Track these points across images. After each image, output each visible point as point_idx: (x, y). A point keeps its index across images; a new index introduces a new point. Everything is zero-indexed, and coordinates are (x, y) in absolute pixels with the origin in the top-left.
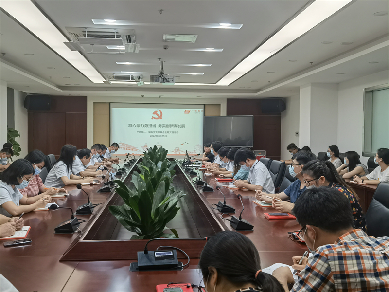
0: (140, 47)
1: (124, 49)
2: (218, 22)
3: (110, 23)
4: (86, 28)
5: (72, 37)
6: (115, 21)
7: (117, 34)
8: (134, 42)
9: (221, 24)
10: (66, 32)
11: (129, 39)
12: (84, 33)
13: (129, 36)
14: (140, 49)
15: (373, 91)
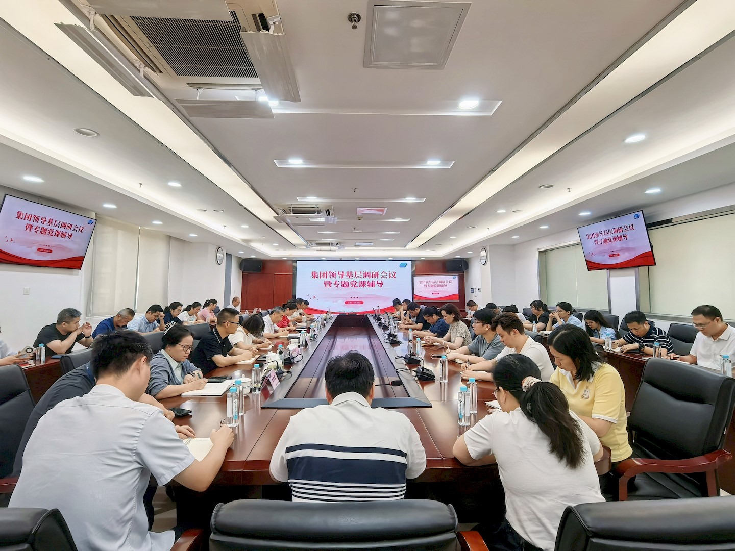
0: (338, 219)
1: (324, 221)
2: (404, 197)
3: (312, 200)
4: (292, 205)
5: (280, 211)
6: (316, 198)
7: (318, 209)
8: (332, 214)
9: (407, 198)
10: (275, 207)
11: (328, 212)
12: (290, 208)
13: (328, 210)
14: (338, 220)
15: (545, 251)
